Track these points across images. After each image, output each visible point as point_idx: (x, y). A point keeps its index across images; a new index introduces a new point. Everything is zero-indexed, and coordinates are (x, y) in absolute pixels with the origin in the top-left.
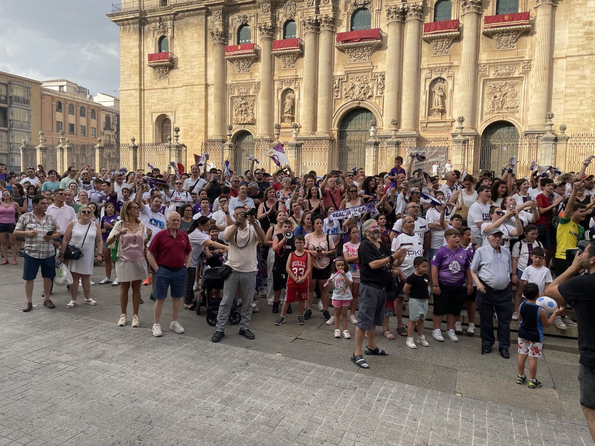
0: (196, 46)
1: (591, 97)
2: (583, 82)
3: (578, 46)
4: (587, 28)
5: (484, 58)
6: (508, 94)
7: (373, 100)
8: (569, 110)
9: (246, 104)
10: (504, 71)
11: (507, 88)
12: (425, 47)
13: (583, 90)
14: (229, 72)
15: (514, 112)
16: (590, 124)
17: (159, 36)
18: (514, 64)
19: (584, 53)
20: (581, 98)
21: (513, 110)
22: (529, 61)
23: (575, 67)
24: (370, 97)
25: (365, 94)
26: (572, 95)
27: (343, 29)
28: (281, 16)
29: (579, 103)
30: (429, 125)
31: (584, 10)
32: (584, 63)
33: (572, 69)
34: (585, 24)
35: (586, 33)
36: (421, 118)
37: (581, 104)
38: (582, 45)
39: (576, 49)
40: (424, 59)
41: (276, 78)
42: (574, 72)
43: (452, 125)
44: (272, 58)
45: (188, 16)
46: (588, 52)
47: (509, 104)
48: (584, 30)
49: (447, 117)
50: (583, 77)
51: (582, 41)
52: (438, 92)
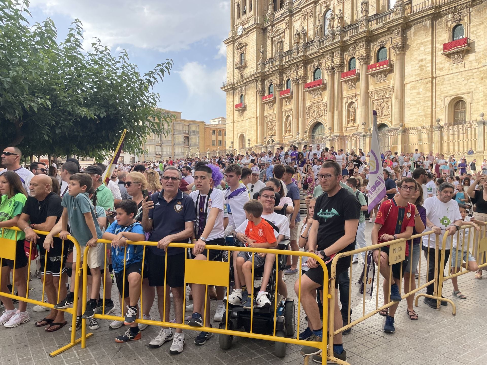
0: (253, 98)
1: (423, 105)
2: (419, 96)
3: (416, 75)
5: (371, 88)
6: (385, 108)
7: (323, 117)
8: (412, 114)
9: (272, 125)
10: (381, 94)
11: (384, 104)
12: (345, 86)
13: (419, 101)
14: (265, 109)
15: (388, 118)
16: (423, 121)
17: (240, 95)
18: (385, 90)
19: (418, 79)
20: (418, 106)
21: (387, 116)
22: (393, 87)
23: (414, 88)
24: (322, 116)
25: (319, 114)
26: (414, 105)
27: (309, 81)
28: (285, 77)
29: (417, 109)
30: (348, 129)
31: (418, 53)
32: (419, 85)
33: (413, 89)
34: (419, 61)
35: (420, 67)
36: (344, 125)
37: (418, 110)
38: (418, 74)
39: (414, 77)
40: (344, 92)
41: (283, 110)
42: (414, 91)
43: (358, 128)
44: (281, 100)
45: (250, 83)
46: (421, 78)
47: (385, 113)
48: (419, 65)
49: (356, 124)
50: (419, 93)
51: (418, 72)
52: (352, 110)
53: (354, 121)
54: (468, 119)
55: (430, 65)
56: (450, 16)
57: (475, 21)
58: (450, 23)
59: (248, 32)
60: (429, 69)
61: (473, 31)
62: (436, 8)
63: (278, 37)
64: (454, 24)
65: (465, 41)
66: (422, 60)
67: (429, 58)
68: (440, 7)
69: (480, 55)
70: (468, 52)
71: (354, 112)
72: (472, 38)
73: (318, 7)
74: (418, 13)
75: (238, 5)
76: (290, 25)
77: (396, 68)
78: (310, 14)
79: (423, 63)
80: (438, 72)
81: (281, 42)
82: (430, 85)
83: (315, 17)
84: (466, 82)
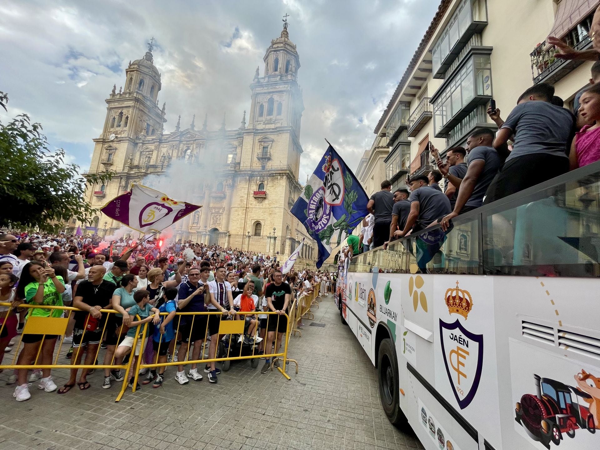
0: (115, 190)
1: (240, 222)
4: (241, 198)
5: (211, 205)
6: (218, 219)
8: (234, 225)
10: (217, 210)
11: (218, 216)
13: (238, 219)
15: (219, 225)
16: (239, 231)
17: (102, 185)
18: (220, 208)
20: (237, 222)
22: (224, 208)
23: (236, 211)
26: (235, 221)
30: (192, 228)
31: (240, 192)
32: (239, 210)
35: (240, 200)
36: (190, 225)
37: (238, 224)
38: (239, 204)
39: (237, 205)
42: (236, 213)
45: (114, 178)
46: (240, 206)
47: (218, 222)
49: (199, 225)
50: (239, 215)
51: (239, 202)
52: (197, 216)
53: (197, 223)
54: (261, 234)
55: (246, 200)
56: (258, 178)
57: (270, 184)
58: (258, 181)
59: (120, 141)
60: (245, 202)
61: (269, 189)
62: (252, 171)
63: (147, 153)
64: (260, 183)
65: (264, 193)
66: (242, 197)
67: (246, 196)
68: (254, 171)
69: (270, 202)
70: (265, 198)
71: (198, 218)
72: (268, 192)
73: (181, 145)
74: (243, 171)
75: (114, 118)
76: (158, 148)
77: (227, 197)
78: (175, 147)
79: (243, 198)
80: (249, 205)
81: (149, 157)
82: (245, 211)
83: (178, 150)
84: (263, 214)
